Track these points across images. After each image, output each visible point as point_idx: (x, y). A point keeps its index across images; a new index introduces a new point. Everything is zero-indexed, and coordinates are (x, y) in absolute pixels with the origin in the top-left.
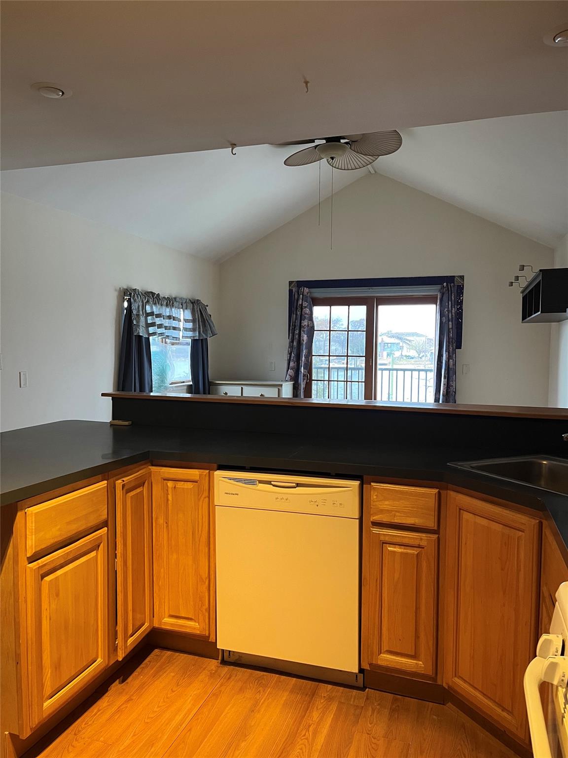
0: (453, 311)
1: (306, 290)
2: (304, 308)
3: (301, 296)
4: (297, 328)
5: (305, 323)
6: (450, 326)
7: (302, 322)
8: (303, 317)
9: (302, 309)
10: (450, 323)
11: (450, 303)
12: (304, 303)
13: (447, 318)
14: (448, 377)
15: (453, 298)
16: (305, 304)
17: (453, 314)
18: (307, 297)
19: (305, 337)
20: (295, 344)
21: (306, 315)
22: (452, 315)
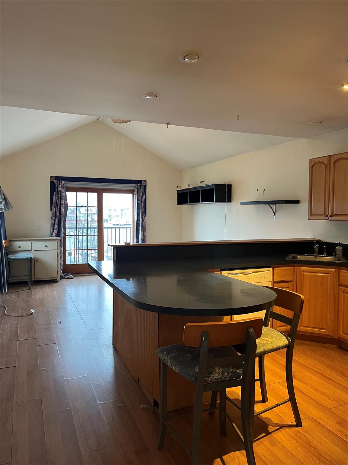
0: (143, 198)
1: (63, 182)
2: (62, 193)
3: (60, 185)
4: (59, 204)
5: (63, 202)
8: (62, 198)
10: (142, 204)
11: (142, 194)
13: (141, 202)
15: (143, 192)
16: (63, 190)
18: (63, 186)
19: (63, 210)
20: (58, 214)
22: (143, 200)
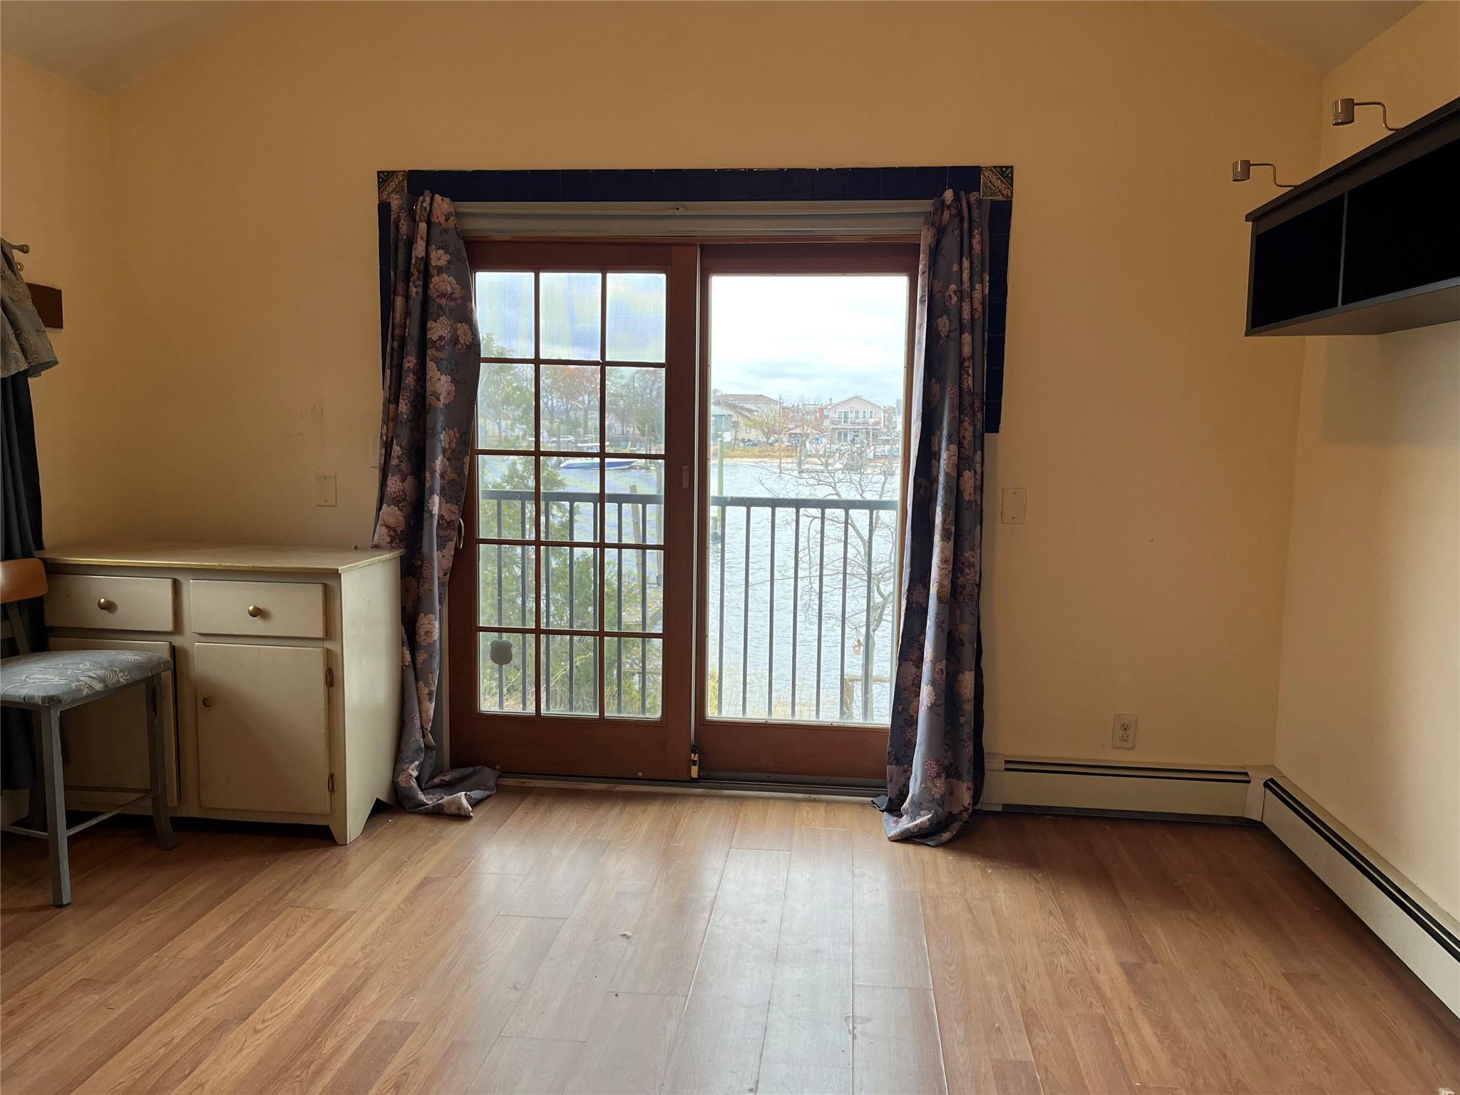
0: (977, 295)
1: (442, 205)
2: (433, 272)
3: (423, 226)
4: (411, 347)
5: (439, 329)
6: (967, 350)
7: (430, 324)
8: (433, 309)
9: (426, 276)
10: (967, 337)
11: (966, 264)
12: (433, 255)
13: (956, 325)
14: (958, 537)
15: (977, 247)
16: (439, 258)
17: (977, 305)
18: (446, 231)
19: (441, 385)
20: (404, 407)
21: (443, 301)
22: (973, 310)
